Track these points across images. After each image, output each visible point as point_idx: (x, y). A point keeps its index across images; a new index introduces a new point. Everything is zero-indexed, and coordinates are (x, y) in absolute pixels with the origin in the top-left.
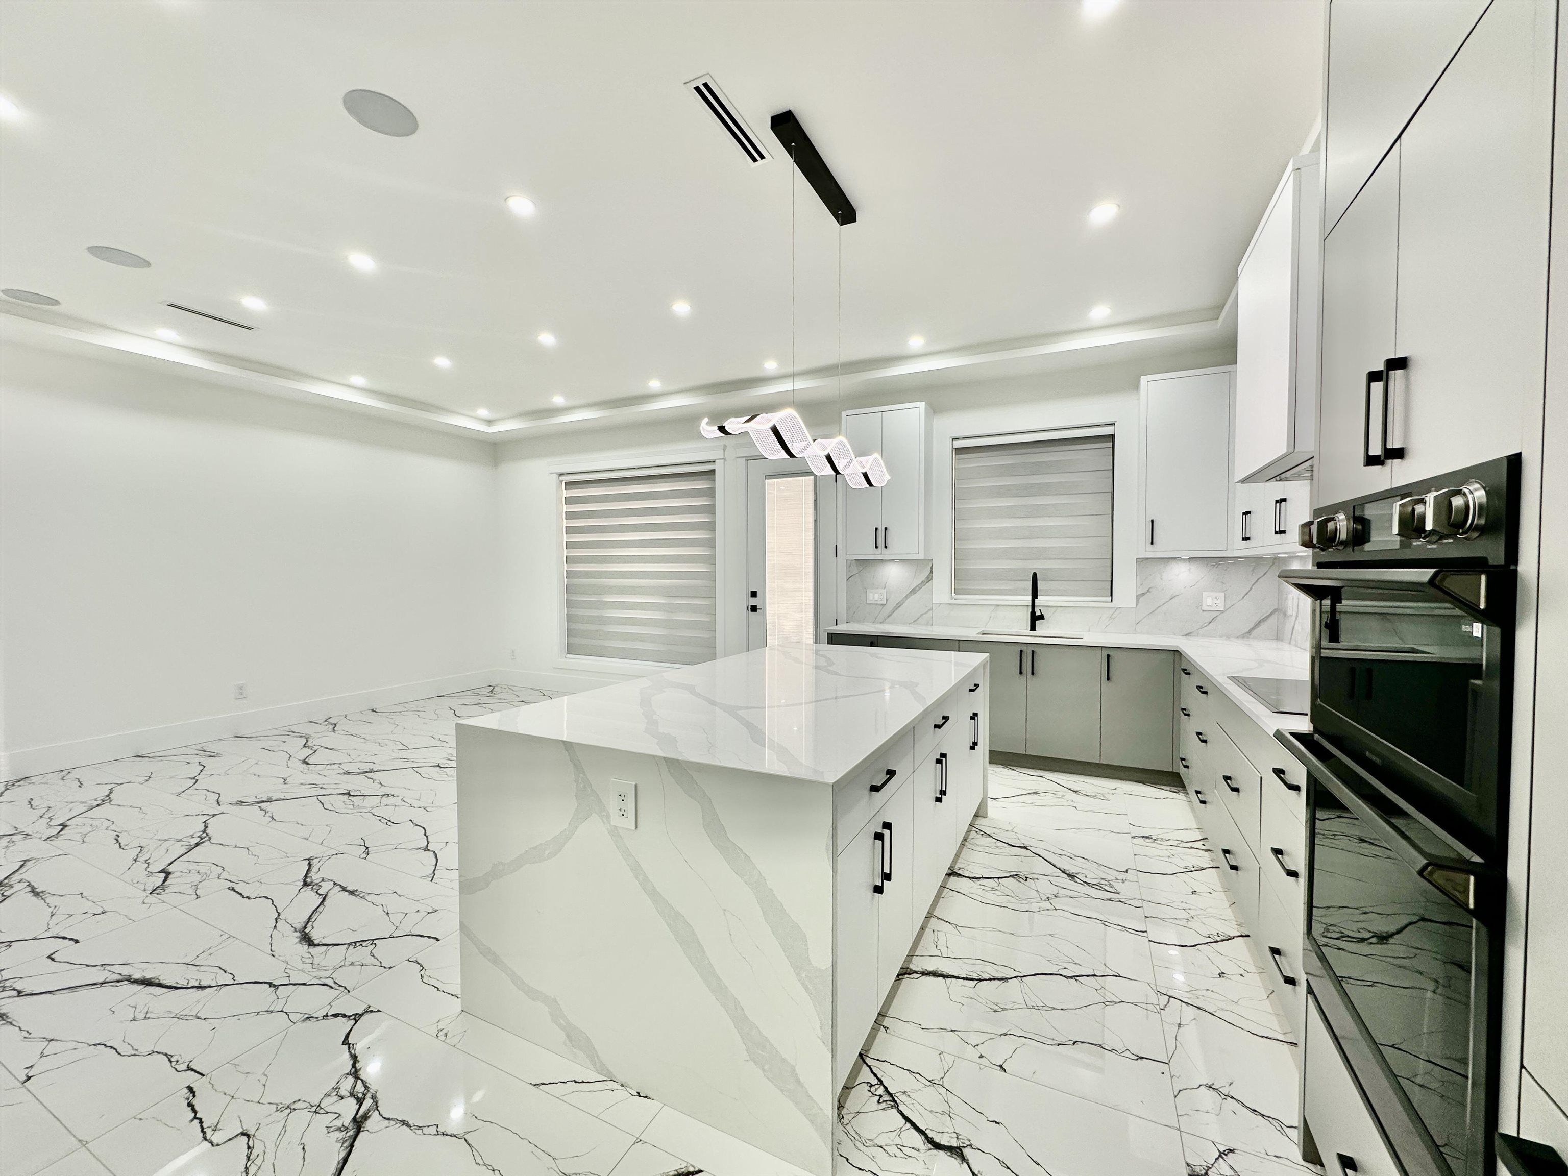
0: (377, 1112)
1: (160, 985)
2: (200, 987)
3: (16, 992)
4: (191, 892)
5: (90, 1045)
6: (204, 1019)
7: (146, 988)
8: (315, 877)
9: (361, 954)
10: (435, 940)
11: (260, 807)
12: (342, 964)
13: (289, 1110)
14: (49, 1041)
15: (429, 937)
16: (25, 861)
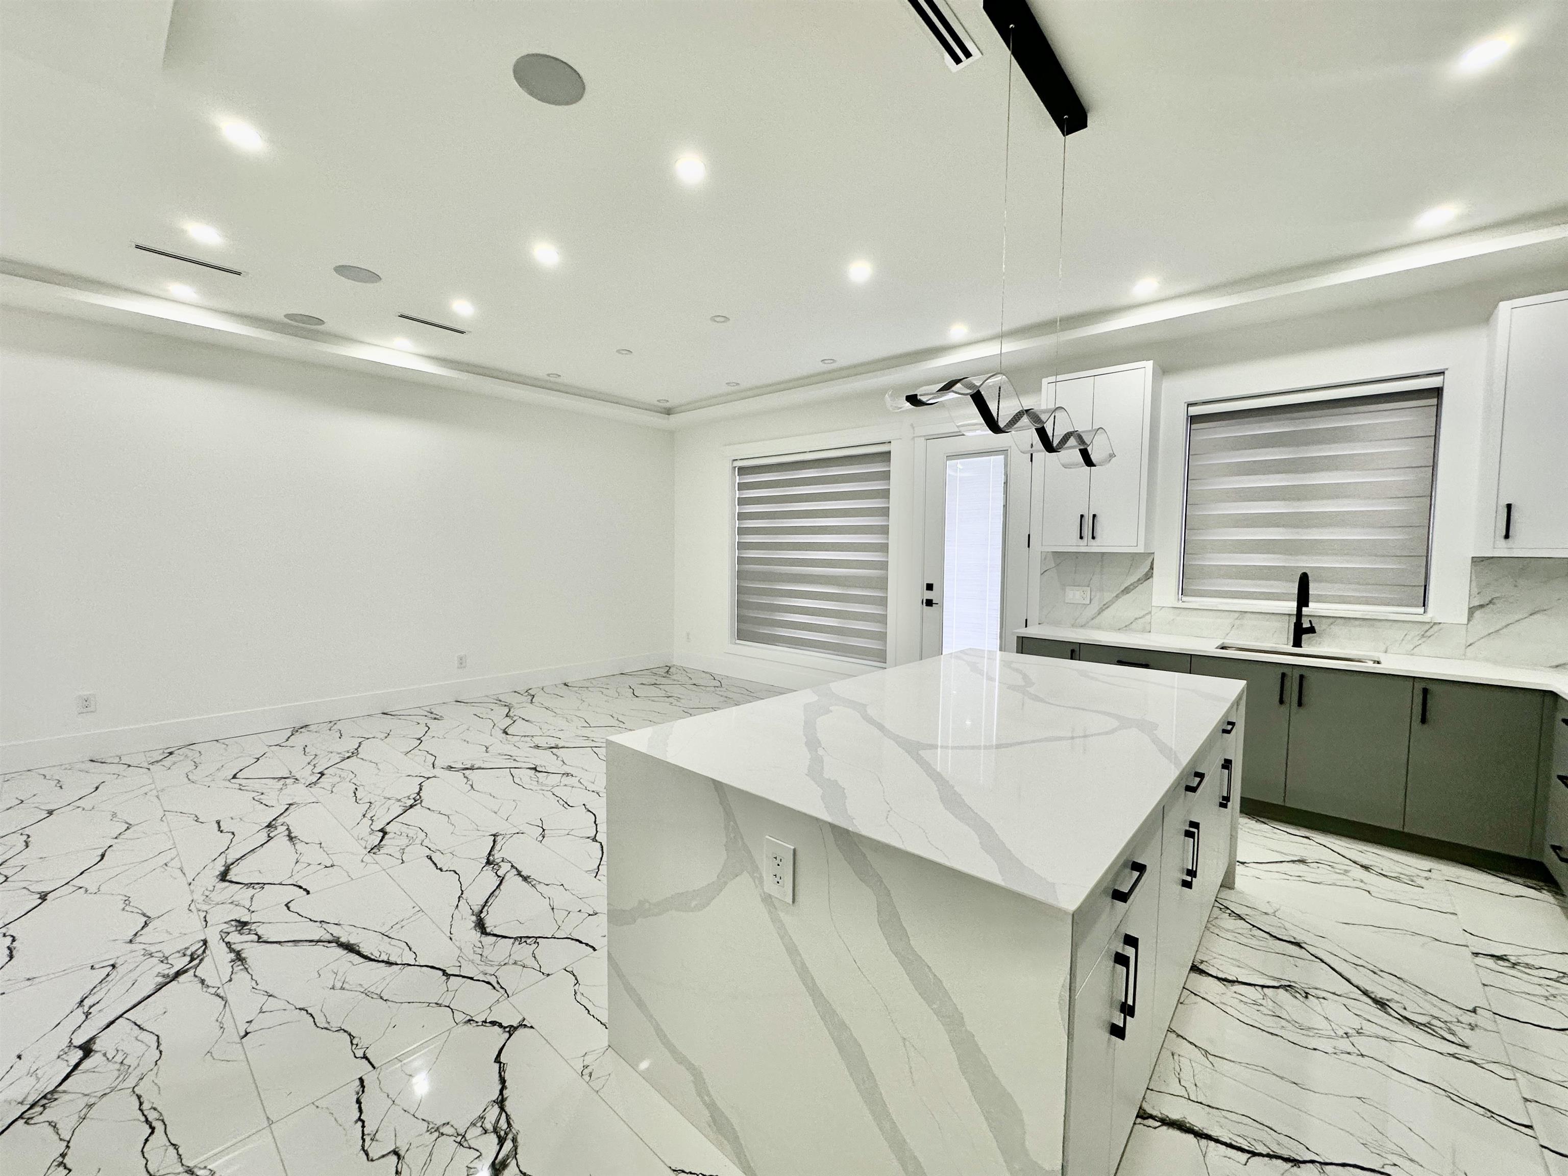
0: (514, 1161)
1: (359, 953)
2: (389, 963)
3: (257, 937)
4: (398, 855)
5: (296, 1009)
6: (386, 1000)
7: (348, 954)
8: (497, 856)
9: (523, 952)
10: (591, 950)
11: (464, 774)
12: (506, 961)
13: (436, 1134)
14: (269, 996)
15: (587, 945)
16: (290, 805)
